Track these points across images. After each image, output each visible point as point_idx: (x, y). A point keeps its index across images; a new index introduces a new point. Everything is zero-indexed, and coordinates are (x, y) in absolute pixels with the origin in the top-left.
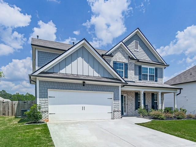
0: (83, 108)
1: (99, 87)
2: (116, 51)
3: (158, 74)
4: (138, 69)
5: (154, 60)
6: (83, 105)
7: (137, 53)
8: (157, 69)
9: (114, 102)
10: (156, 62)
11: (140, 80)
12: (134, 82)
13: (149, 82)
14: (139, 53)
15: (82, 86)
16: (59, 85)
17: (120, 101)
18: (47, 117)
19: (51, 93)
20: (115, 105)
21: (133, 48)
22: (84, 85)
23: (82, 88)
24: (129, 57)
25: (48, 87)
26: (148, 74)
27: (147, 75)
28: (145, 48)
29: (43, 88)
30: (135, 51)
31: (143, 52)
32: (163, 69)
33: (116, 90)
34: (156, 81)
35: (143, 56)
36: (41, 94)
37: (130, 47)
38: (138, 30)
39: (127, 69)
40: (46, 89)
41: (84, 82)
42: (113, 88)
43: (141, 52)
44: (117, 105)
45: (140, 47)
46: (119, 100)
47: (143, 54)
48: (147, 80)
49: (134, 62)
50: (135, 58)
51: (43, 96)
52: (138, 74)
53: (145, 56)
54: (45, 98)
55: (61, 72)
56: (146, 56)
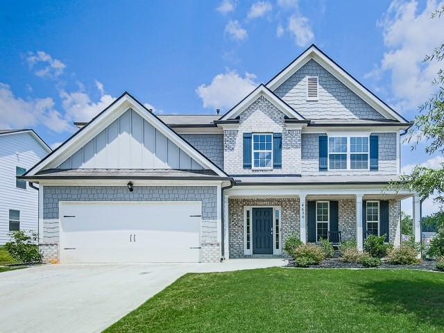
0: (133, 238)
1: (165, 192)
2: (250, 109)
3: (380, 150)
4: (317, 143)
5: (366, 117)
6: (133, 232)
7: (312, 106)
8: (377, 137)
9: (202, 224)
10: (374, 120)
11: (323, 169)
12: (300, 176)
13: (351, 174)
14: (319, 106)
15: (127, 191)
16: (80, 192)
17: (219, 221)
18: (55, 255)
19: (64, 207)
20: (205, 229)
21: (302, 94)
22: (131, 190)
23: (127, 196)
24: (286, 117)
25: (60, 197)
26: (349, 153)
27: (346, 155)
28: (337, 90)
29: (51, 201)
30: (307, 101)
31: (333, 102)
32: (398, 135)
33: (207, 196)
34: (374, 168)
35: (333, 109)
36: (47, 211)
37: (295, 95)
38: (313, 49)
39: (281, 147)
40: (56, 201)
41: (130, 184)
42: (201, 192)
43: (324, 102)
44: (210, 230)
45: (323, 90)
46: (214, 218)
47: (332, 105)
48: (346, 168)
49: (299, 127)
50: (300, 119)
51: (50, 215)
52: (318, 155)
53: (338, 110)
54: (53, 218)
55: (84, 166)
56: (341, 109)
